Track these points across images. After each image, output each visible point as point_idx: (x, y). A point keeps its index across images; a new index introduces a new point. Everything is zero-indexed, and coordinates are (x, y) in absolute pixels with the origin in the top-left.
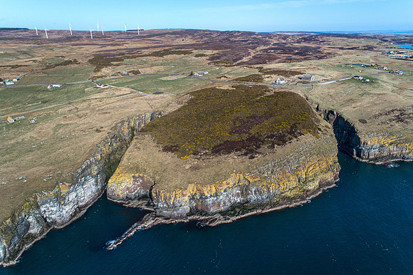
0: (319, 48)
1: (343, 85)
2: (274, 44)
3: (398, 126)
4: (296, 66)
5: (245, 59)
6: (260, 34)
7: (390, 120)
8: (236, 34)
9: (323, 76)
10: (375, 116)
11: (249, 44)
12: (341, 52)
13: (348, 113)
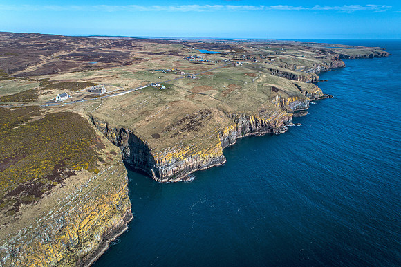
0: (129, 53)
1: (138, 96)
2: (79, 50)
3: (189, 134)
4: (92, 76)
5: (30, 69)
6: (66, 37)
7: (182, 130)
8: (35, 37)
9: (118, 86)
10: (168, 128)
11: (46, 49)
12: (148, 57)
13: (141, 128)
